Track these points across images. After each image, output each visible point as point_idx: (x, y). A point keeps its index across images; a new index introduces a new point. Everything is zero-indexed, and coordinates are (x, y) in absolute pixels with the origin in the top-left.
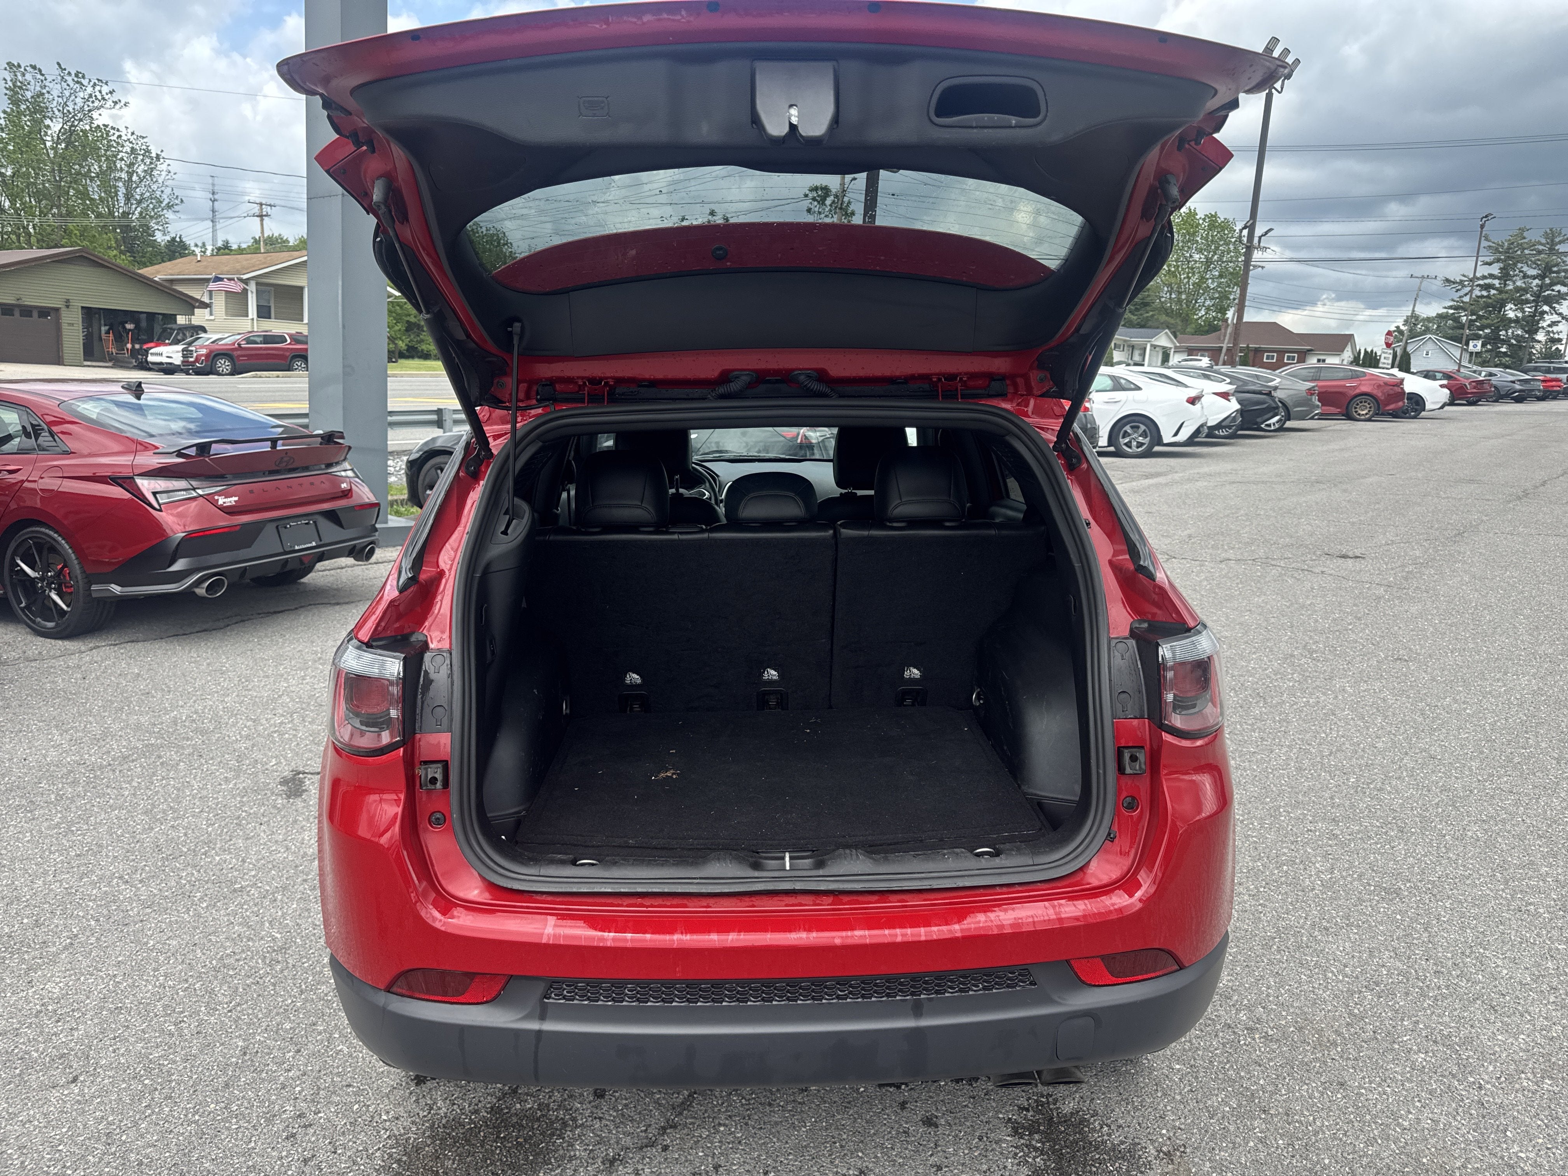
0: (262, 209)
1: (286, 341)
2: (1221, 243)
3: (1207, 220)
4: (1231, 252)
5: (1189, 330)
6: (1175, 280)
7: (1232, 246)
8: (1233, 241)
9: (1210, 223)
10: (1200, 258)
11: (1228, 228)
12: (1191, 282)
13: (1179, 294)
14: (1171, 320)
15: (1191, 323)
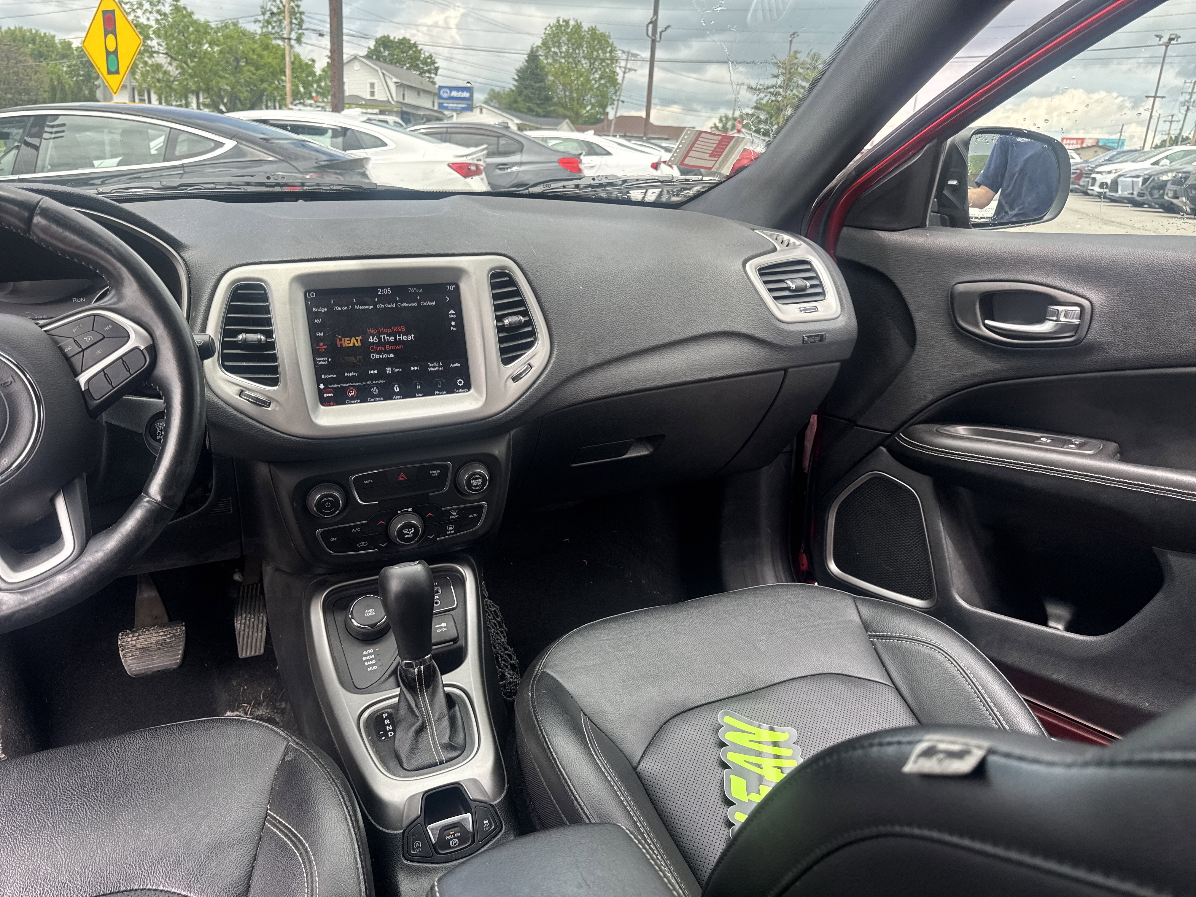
2: (600, 52)
3: (590, 33)
4: (608, 59)
5: (580, 121)
6: (568, 80)
7: (608, 55)
8: (609, 49)
9: (591, 35)
10: (586, 63)
11: (604, 40)
12: (579, 82)
13: (571, 93)
14: (567, 113)
15: (582, 116)
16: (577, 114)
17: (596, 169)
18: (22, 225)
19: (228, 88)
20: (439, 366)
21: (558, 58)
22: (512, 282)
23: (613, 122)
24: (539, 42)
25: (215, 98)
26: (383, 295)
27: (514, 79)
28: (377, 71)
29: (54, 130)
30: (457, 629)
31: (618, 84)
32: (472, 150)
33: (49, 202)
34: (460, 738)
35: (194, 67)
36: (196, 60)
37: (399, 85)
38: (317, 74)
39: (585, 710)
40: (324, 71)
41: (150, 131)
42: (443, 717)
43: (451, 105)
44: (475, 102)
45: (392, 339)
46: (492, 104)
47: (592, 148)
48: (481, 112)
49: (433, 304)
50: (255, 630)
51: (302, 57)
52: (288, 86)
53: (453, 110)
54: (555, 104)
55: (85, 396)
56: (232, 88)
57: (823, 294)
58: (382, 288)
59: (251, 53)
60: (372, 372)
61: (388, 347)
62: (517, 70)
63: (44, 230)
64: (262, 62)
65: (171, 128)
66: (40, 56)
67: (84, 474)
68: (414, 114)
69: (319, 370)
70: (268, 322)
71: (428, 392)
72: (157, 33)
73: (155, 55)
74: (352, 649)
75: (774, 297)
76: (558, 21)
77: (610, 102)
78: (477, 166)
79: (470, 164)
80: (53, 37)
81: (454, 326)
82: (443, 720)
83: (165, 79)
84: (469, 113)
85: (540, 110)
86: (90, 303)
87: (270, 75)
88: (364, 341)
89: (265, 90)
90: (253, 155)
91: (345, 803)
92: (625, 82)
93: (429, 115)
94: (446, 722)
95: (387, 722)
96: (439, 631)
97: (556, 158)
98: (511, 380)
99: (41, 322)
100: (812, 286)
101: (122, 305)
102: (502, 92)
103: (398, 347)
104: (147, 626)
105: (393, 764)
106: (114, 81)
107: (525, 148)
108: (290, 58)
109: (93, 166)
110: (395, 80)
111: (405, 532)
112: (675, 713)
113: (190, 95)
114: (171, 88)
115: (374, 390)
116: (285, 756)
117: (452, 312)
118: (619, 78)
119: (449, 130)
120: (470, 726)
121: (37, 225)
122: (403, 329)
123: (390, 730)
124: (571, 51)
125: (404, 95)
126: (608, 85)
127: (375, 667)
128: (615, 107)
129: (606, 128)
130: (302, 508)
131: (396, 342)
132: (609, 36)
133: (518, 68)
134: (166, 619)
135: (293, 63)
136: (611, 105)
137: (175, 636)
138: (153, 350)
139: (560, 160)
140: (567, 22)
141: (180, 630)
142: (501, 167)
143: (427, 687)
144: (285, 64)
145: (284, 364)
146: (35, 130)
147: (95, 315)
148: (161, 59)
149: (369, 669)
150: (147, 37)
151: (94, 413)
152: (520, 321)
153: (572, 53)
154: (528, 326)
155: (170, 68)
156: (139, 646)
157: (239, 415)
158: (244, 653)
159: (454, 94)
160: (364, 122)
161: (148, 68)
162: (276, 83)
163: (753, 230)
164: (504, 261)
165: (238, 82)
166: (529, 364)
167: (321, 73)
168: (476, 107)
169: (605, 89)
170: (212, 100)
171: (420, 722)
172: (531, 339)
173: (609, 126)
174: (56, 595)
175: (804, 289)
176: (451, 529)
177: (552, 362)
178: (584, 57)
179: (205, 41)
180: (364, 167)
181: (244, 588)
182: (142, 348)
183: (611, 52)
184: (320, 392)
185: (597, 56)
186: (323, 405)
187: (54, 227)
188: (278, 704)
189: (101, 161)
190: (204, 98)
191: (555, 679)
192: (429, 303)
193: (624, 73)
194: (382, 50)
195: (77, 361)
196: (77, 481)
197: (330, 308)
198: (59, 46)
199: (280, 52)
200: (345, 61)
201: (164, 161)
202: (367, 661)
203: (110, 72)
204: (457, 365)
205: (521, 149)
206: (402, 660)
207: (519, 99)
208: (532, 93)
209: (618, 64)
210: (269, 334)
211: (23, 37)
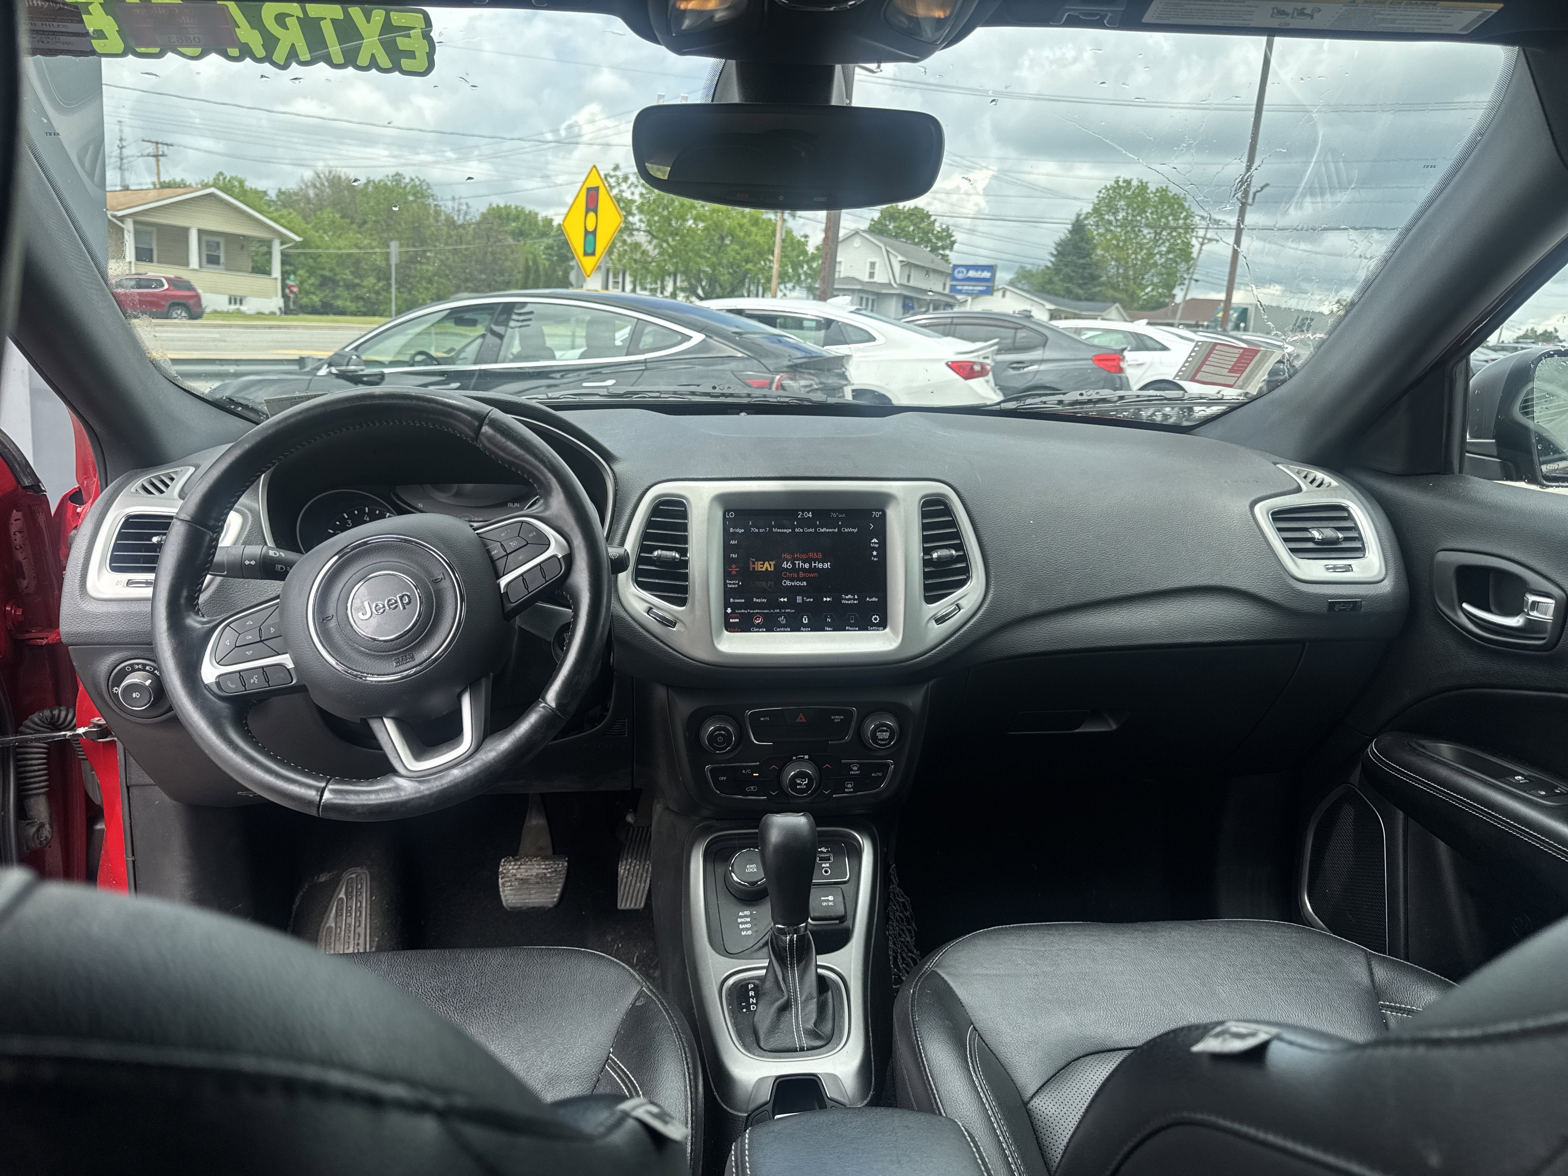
0: (157, 148)
1: (163, 285)
2: (1170, 218)
3: (1158, 194)
4: (1181, 227)
5: (1135, 305)
6: (1123, 255)
7: (1181, 222)
8: (1182, 216)
9: (1160, 197)
10: (1149, 233)
11: (1178, 203)
12: (1139, 257)
13: (1126, 269)
14: (1118, 295)
15: (1139, 298)
16: (1133, 297)
17: (1144, 368)
18: (471, 434)
19: (708, 270)
20: (854, 599)
21: (1112, 228)
22: (948, 511)
23: (1181, 307)
24: (1088, 208)
25: (693, 281)
26: (803, 518)
27: (1052, 254)
28: (881, 248)
29: (521, 318)
30: (845, 907)
31: (1193, 259)
32: (980, 345)
33: (497, 413)
34: (827, 1027)
35: (675, 246)
36: (678, 238)
37: (906, 265)
38: (810, 253)
39: (976, 1025)
40: (818, 248)
41: (617, 322)
42: (812, 998)
43: (966, 288)
44: (997, 283)
45: (807, 566)
46: (1020, 286)
47: (1142, 341)
48: (1004, 296)
49: (856, 530)
50: (639, 879)
51: (795, 233)
52: (776, 266)
53: (968, 293)
54: (1102, 284)
55: (503, 597)
56: (713, 271)
57: (1362, 549)
58: (803, 511)
59: (738, 229)
60: (782, 600)
61: (801, 574)
62: (1056, 243)
63: (490, 439)
64: (748, 240)
65: (638, 319)
66: (520, 234)
67: (491, 674)
68: (918, 299)
69: (728, 593)
70: (685, 540)
71: (839, 627)
72: (640, 209)
73: (635, 233)
74: (727, 906)
75: (1290, 549)
76: (1117, 182)
77: (1178, 282)
78: (983, 366)
79: (974, 363)
80: (536, 214)
81: (875, 556)
82: (810, 1002)
83: (642, 260)
84: (989, 297)
85: (1081, 292)
86: (522, 510)
87: (757, 255)
88: (778, 567)
89: (747, 272)
90: (721, 350)
91: (686, 1059)
92: (1201, 256)
93: (938, 300)
94: (813, 1006)
95: (752, 993)
96: (824, 904)
97: (1090, 355)
98: (934, 622)
99: (475, 525)
100: (1346, 539)
101: (547, 514)
102: (1034, 271)
103: (812, 575)
104: (531, 856)
105: (750, 1039)
106: (588, 263)
107: (1049, 343)
108: (781, 235)
109: (553, 358)
110: (900, 258)
111: (798, 782)
112: (1090, 1050)
113: (667, 278)
114: (647, 269)
115: (782, 620)
116: (636, 1000)
117: (875, 540)
118: (1195, 251)
119: (955, 321)
120: (842, 1017)
121: (484, 434)
122: (820, 555)
123: (753, 1003)
124: (1130, 218)
125: (909, 276)
126: (1178, 260)
127: (749, 932)
128: (1184, 287)
129: (1169, 314)
130: (694, 740)
131: (811, 570)
132: (1185, 199)
133: (1057, 240)
134: (550, 852)
135: (783, 241)
136: (1180, 284)
137: (556, 871)
138: (569, 559)
139: (1095, 356)
140: (1128, 183)
141: (562, 865)
142: (1015, 365)
143: (799, 962)
144: (774, 242)
145: (694, 583)
146: (504, 317)
147: (522, 522)
148: (641, 238)
149: (743, 933)
150: (630, 213)
151: (508, 616)
152: (952, 556)
153: (1132, 220)
154: (961, 562)
155: (650, 248)
156: (519, 876)
157: (644, 633)
158: (622, 905)
159: (972, 274)
160: (852, 312)
161: (626, 248)
162: (762, 263)
163: (1275, 464)
164: (940, 488)
165: (720, 264)
166: (957, 605)
167: (815, 252)
168: (998, 290)
169: (1174, 265)
170: (690, 284)
171: (785, 998)
172: (964, 577)
173: (1174, 313)
174: (448, 788)
175: (1336, 541)
176: (849, 786)
177: (985, 605)
178: (1147, 226)
179: (689, 216)
180: (843, 366)
181: (634, 831)
182: (560, 556)
183: (1185, 218)
184: (727, 617)
185: (1165, 224)
186: (727, 630)
187: (499, 437)
188: (651, 971)
189: (563, 352)
190: (683, 281)
191: (946, 982)
192: (851, 530)
193: (1202, 244)
194: (888, 223)
195: (500, 564)
196: (484, 680)
197: (747, 529)
198: (541, 223)
199: (770, 228)
200: (840, 239)
201: (627, 355)
202: (742, 923)
203: (586, 254)
204: (874, 599)
205: (1044, 343)
206: (775, 924)
207: (1056, 279)
208: (1073, 271)
209: (1195, 234)
210: (684, 552)
211: (508, 215)
